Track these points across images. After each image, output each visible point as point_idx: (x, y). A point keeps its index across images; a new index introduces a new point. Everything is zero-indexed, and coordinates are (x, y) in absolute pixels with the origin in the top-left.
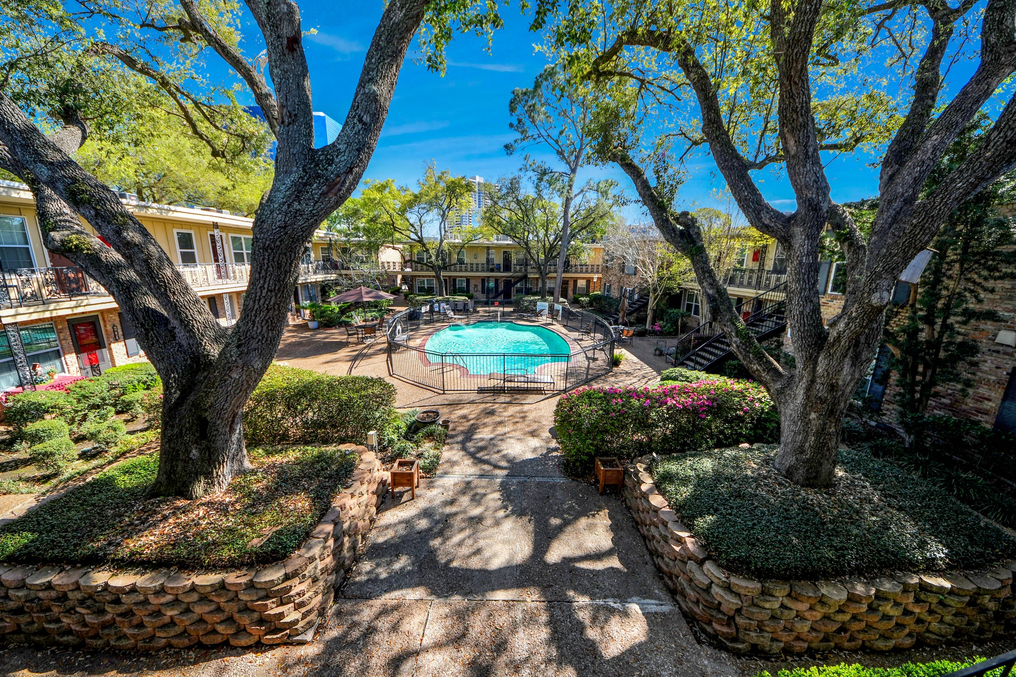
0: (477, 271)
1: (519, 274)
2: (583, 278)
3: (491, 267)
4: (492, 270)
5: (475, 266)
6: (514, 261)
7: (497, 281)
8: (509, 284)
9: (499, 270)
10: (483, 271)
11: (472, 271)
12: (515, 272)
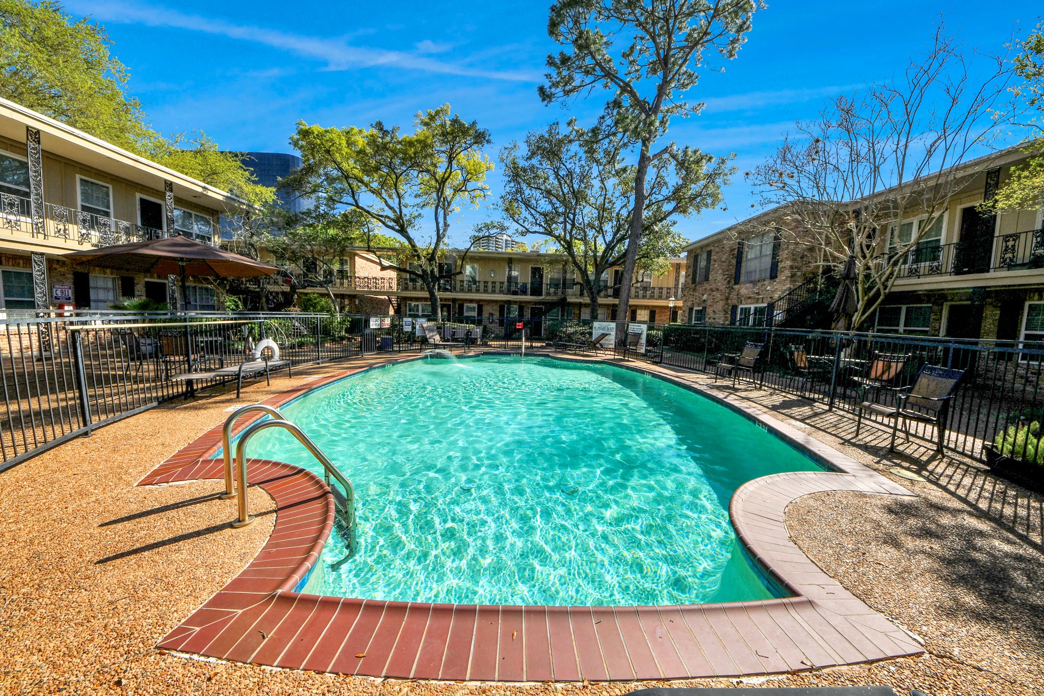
0: (494, 292)
1: (555, 298)
2: (645, 307)
3: (513, 288)
4: (515, 293)
5: (490, 285)
6: (546, 280)
7: (521, 309)
8: (539, 311)
9: (524, 293)
10: (501, 292)
11: (486, 291)
12: (548, 294)
